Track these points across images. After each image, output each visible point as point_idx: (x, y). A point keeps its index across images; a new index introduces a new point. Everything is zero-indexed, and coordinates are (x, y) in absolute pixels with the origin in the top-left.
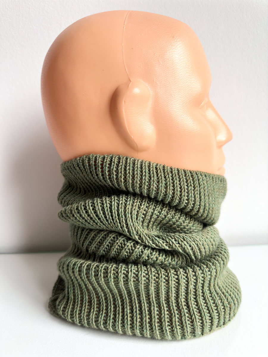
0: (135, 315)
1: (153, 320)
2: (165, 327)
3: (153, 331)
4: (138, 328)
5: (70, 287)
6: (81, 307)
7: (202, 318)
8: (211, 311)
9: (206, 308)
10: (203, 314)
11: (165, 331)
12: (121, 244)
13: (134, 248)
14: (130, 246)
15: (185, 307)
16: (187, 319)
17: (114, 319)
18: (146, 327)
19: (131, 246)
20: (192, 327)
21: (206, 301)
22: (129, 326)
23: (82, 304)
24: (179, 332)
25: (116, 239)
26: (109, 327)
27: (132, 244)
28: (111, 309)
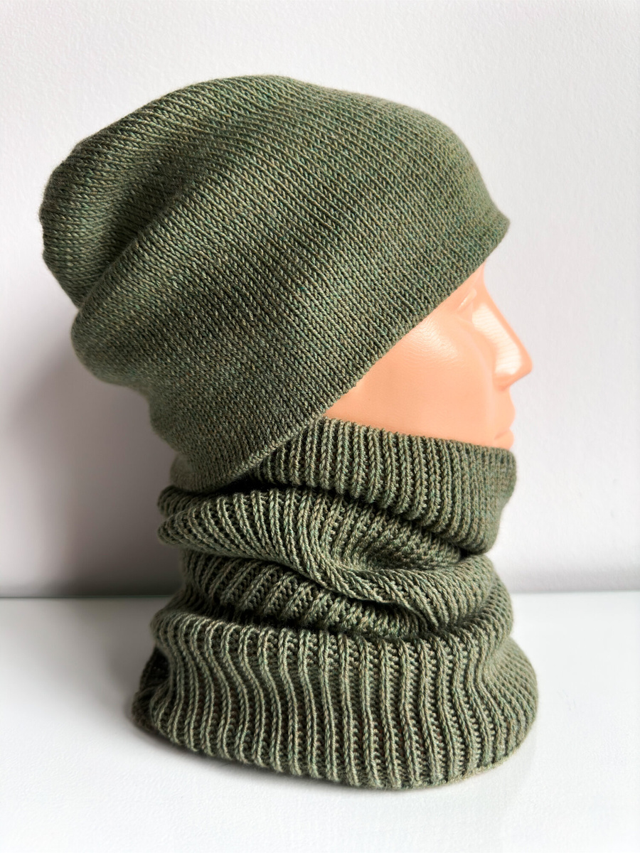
1: (346, 745)
5: (180, 673)
6: (200, 714)
17: (267, 741)
23: (201, 708)
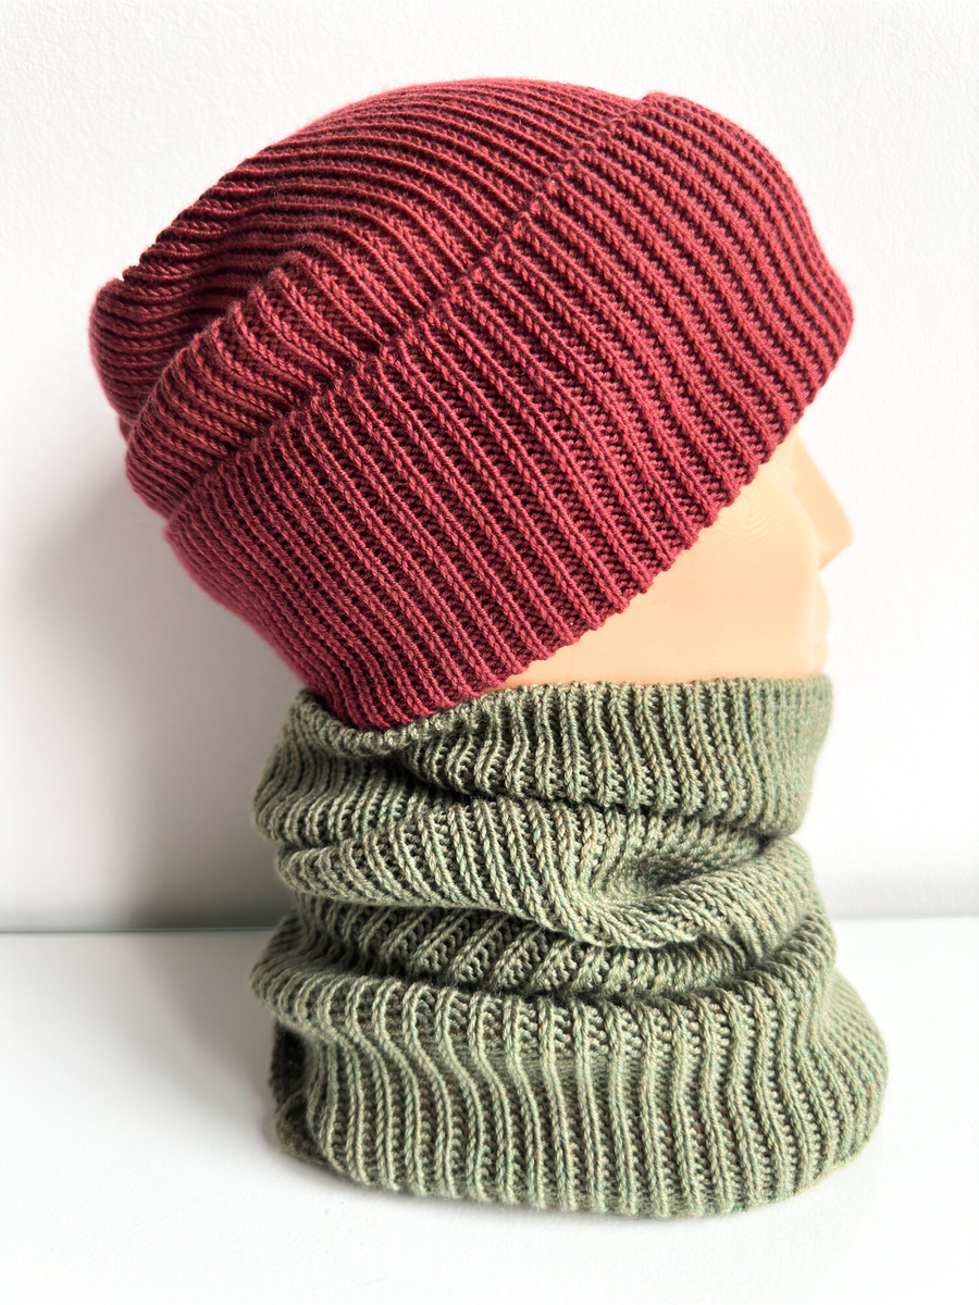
0: (589, 1145)
2: (690, 1179)
3: (648, 1195)
4: (600, 1187)
7: (796, 1139)
8: (821, 1116)
9: (806, 1106)
10: (799, 1127)
11: (688, 1189)
12: (530, 951)
13: (573, 965)
14: (560, 958)
15: (745, 1110)
16: (754, 1145)
18: (628, 1183)
19: (566, 959)
20: (768, 1170)
21: (804, 1084)
22: (573, 1182)
24: (730, 1190)
25: (508, 937)
26: (505, 1189)
27: (568, 952)
28: (504, 1128)
